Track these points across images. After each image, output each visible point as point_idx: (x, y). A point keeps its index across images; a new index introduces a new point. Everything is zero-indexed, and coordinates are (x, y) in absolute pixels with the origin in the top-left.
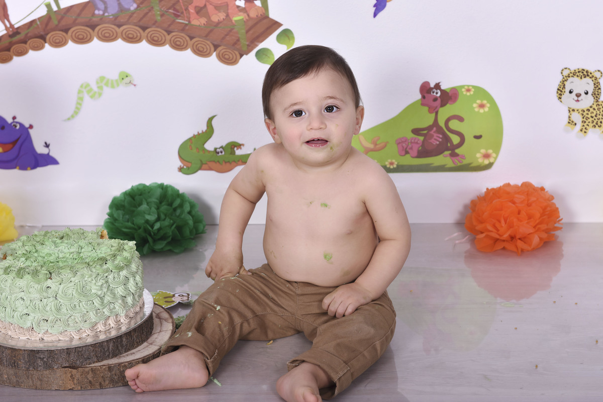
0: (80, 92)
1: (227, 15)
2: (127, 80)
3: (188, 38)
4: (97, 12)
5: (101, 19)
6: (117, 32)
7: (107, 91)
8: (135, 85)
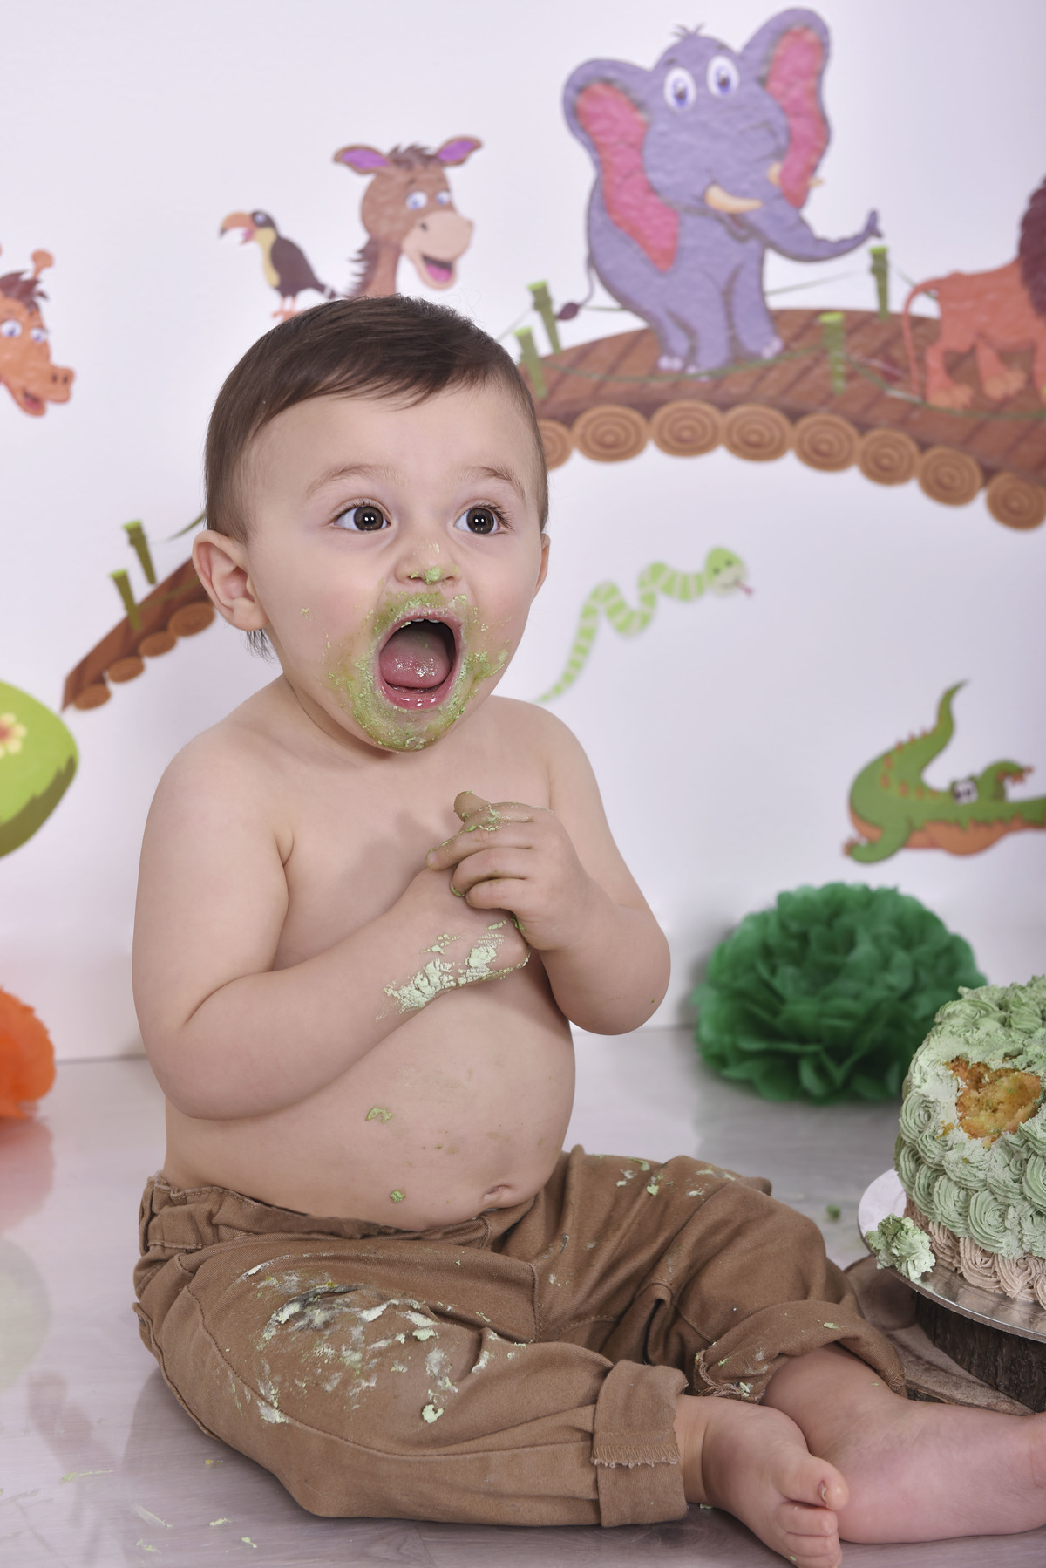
0: (588, 613)
1: (1031, 380)
2: (727, 575)
3: (913, 448)
4: (665, 363)
5: (675, 386)
6: (715, 428)
7: (667, 608)
8: (748, 591)
